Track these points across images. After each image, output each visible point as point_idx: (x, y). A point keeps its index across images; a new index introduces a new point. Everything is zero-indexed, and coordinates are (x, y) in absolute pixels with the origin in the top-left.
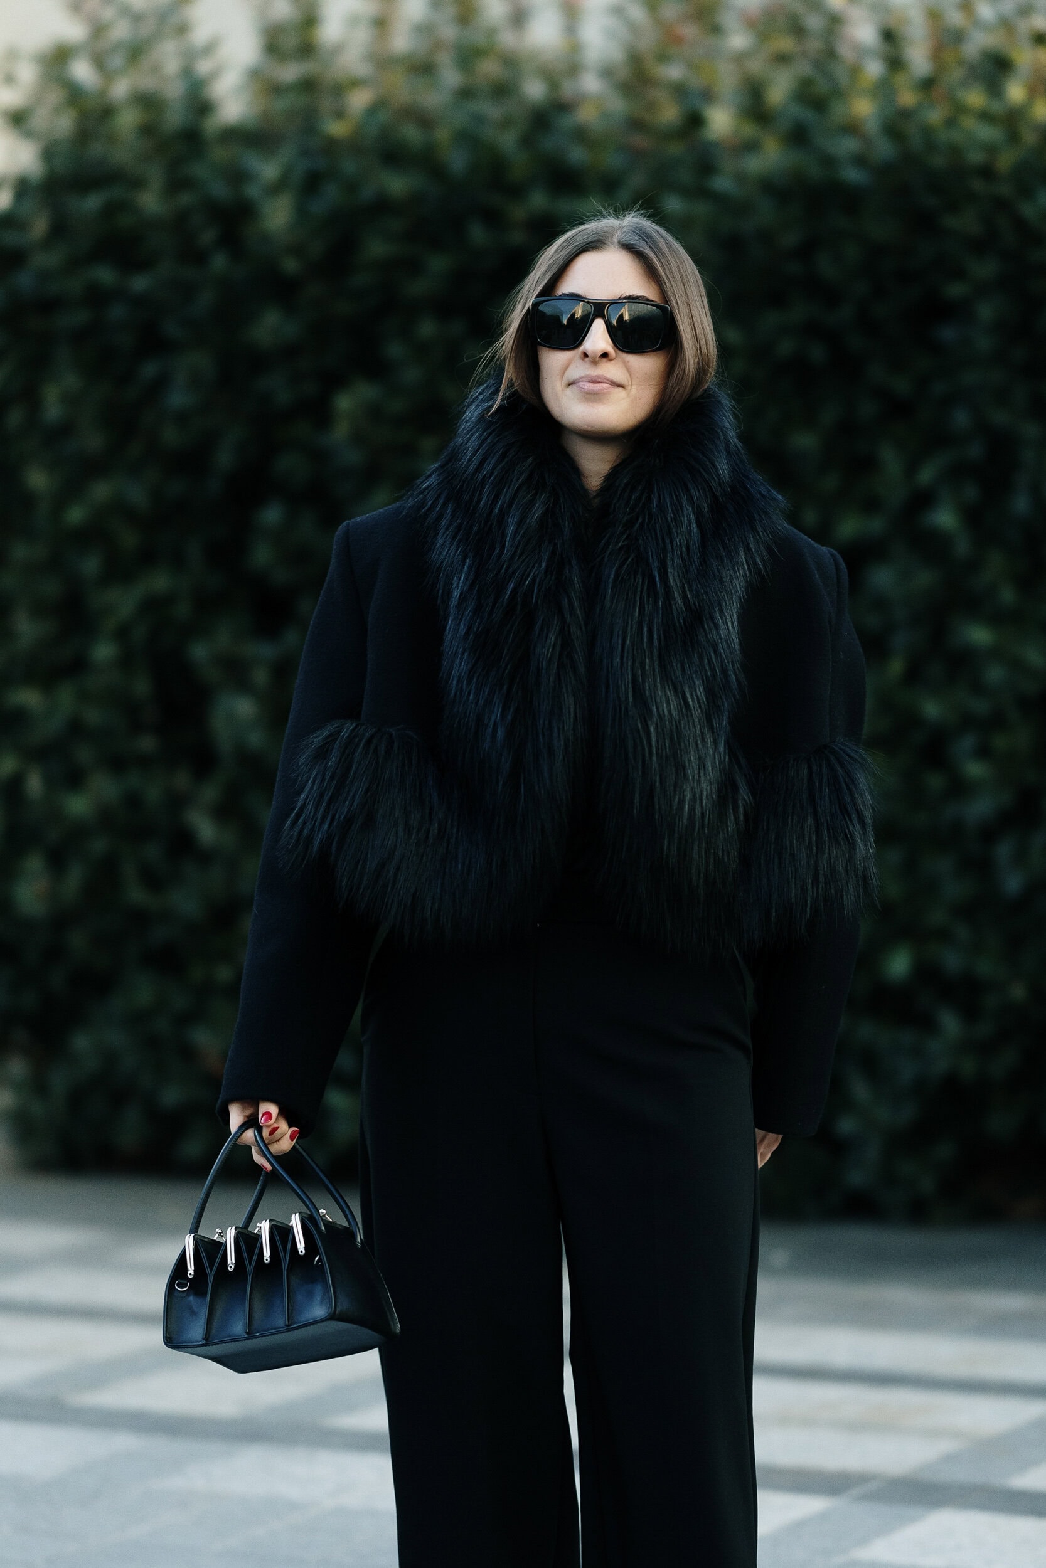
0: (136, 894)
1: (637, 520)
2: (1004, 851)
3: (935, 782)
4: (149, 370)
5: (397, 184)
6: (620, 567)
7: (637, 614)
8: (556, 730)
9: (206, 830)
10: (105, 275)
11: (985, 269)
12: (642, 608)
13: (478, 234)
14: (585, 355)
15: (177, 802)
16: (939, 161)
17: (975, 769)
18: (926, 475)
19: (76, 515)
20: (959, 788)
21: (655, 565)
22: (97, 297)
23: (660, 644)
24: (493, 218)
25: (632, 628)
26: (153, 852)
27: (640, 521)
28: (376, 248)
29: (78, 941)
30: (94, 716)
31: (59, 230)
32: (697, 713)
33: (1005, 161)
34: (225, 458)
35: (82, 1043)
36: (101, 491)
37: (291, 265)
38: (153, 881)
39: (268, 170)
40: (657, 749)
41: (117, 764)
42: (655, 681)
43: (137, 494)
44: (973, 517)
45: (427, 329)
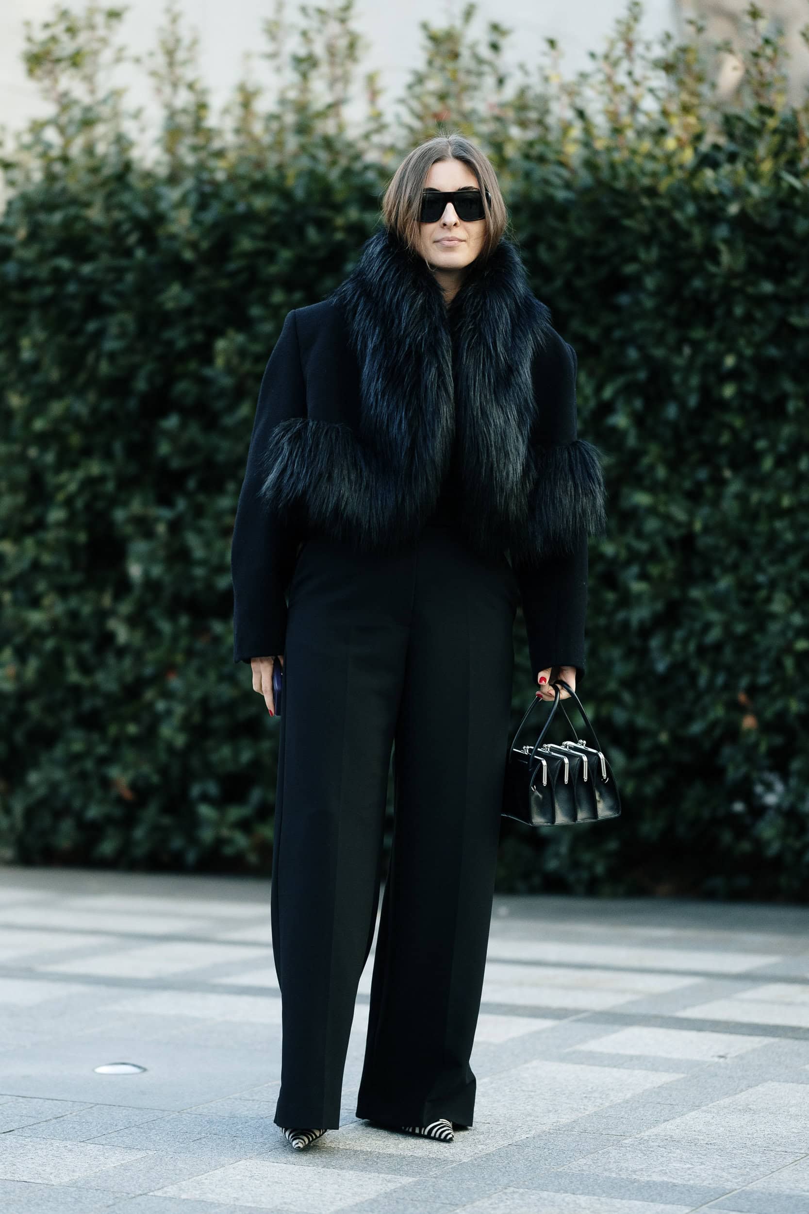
0: (74, 677)
1: (479, 314)
2: (655, 643)
3: (611, 596)
4: (92, 326)
5: (260, 202)
6: (471, 340)
7: (481, 367)
8: (436, 422)
9: (122, 634)
10: (64, 263)
11: (650, 255)
12: (484, 365)
13: (312, 234)
14: (445, 225)
15: (102, 615)
16: (621, 184)
17: (637, 587)
18: (608, 393)
19: (39, 425)
20: (626, 600)
21: (490, 341)
22: (59, 278)
23: (494, 385)
24: (323, 225)
25: (479, 375)
26: (86, 647)
27: (480, 315)
28: (246, 244)
29: (34, 708)
30: (47, 559)
31: (33, 236)
32: (513, 423)
33: (664, 185)
34: (141, 384)
35: (33, 777)
36: (57, 408)
37: (188, 255)
38: (85, 668)
39: (173, 194)
40: (495, 442)
41: (63, 591)
42: (492, 404)
43: (81, 408)
44: (639, 420)
45: (278, 297)
